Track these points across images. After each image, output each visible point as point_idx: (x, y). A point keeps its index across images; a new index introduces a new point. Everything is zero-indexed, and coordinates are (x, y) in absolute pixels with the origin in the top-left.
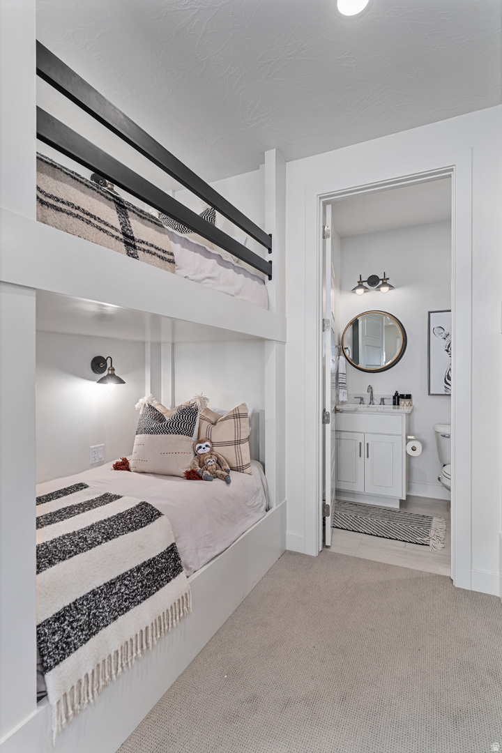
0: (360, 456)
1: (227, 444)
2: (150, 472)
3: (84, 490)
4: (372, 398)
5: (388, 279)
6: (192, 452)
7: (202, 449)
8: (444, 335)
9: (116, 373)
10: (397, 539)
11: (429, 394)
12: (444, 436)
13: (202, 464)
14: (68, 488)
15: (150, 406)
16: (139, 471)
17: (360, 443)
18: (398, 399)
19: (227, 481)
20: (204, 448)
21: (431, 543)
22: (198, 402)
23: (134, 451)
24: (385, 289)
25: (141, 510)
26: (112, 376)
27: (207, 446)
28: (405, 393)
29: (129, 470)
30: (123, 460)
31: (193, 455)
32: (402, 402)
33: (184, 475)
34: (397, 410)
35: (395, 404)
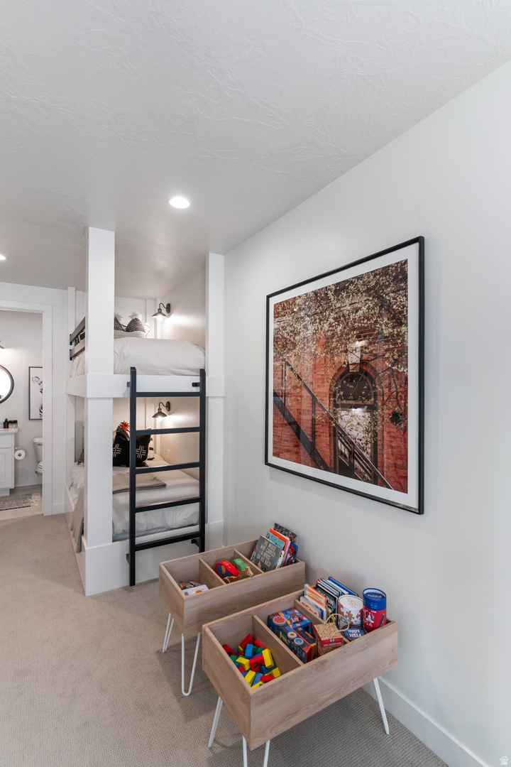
8: (39, 382)
11: (30, 419)
12: (38, 444)
18: (7, 424)
21: (32, 504)
28: (13, 419)
32: (10, 425)
34: (6, 432)
35: (5, 427)
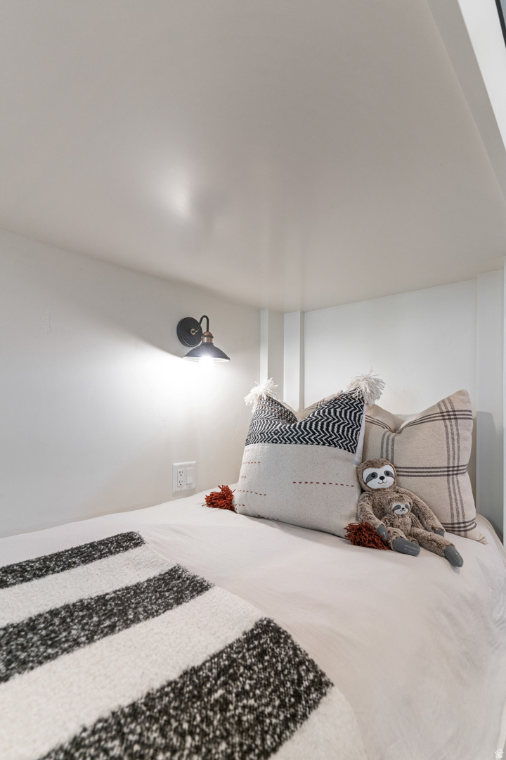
1: (430, 472)
2: (271, 517)
3: (133, 552)
6: (356, 484)
7: (377, 479)
9: (216, 343)
13: (381, 512)
14: (101, 543)
15: (269, 399)
16: (249, 512)
19: (454, 560)
20: (382, 478)
22: (364, 386)
23: (242, 474)
25: (260, 657)
26: (209, 346)
27: (388, 473)
29: (232, 509)
30: (223, 489)
31: (356, 491)
33: (345, 533)
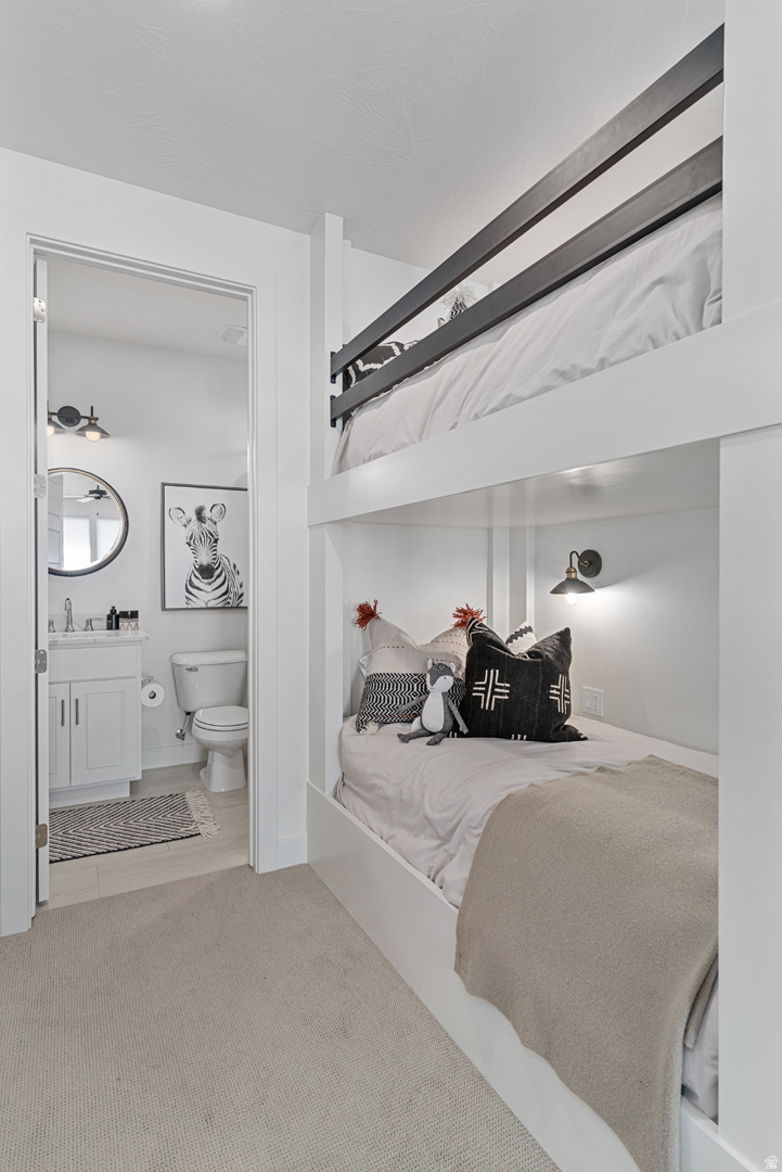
0: (63, 724)
4: (69, 621)
5: (97, 419)
8: (184, 522)
10: (152, 843)
11: (164, 608)
12: (190, 670)
17: (63, 702)
18: (115, 619)
21: (201, 829)
24: (93, 435)
28: (129, 609)
32: (123, 623)
34: (115, 638)
35: (109, 628)
